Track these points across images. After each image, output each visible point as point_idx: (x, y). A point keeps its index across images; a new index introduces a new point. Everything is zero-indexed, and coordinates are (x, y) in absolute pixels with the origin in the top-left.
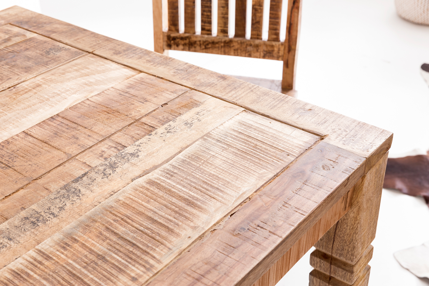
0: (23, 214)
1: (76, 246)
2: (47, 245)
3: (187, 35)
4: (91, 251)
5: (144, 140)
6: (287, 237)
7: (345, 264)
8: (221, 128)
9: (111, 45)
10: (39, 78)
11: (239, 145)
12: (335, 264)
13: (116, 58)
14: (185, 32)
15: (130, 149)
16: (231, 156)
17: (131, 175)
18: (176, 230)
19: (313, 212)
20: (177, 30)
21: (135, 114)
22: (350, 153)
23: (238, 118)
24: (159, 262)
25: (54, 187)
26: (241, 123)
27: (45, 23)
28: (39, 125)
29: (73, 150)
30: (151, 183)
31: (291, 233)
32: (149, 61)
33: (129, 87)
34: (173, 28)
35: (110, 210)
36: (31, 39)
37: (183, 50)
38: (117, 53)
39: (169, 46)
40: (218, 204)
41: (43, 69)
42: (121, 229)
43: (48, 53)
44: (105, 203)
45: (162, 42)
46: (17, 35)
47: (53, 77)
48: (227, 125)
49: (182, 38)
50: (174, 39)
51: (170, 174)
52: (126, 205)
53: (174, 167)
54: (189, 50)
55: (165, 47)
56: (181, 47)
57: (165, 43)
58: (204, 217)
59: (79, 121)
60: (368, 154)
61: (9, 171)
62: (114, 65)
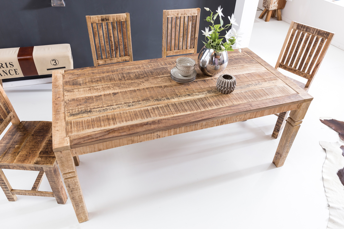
0: (240, 86)
1: (247, 93)
2: (242, 91)
3: (285, 65)
4: (249, 95)
5: (264, 82)
6: (281, 104)
7: (294, 121)
8: (279, 85)
9: (265, 63)
10: (248, 65)
11: (281, 89)
12: (292, 120)
13: (265, 66)
14: (285, 64)
15: (260, 83)
16: (278, 90)
17: (259, 87)
18: (263, 97)
19: (288, 103)
20: (283, 63)
21: (264, 78)
22: (301, 97)
23: (284, 85)
24: (259, 99)
25: (246, 84)
26: (284, 86)
27: (252, 54)
28: (246, 74)
29: (250, 80)
30: (262, 89)
31: (282, 104)
32: (271, 69)
33: (265, 73)
34: (282, 62)
35: (254, 91)
36: (248, 57)
37: (283, 69)
38: (265, 65)
39: (280, 67)
40: (272, 96)
41: (249, 64)
42: (254, 94)
43: (251, 61)
44: (253, 89)
45: (278, 65)
46: (246, 55)
47: (251, 66)
48: (281, 85)
49: (284, 66)
50: (282, 65)
51: (266, 89)
52: (256, 91)
53: (267, 88)
54: (284, 69)
55: (278, 66)
56: (283, 68)
57: (279, 66)
58: (269, 97)
59: (253, 76)
60: (305, 99)
61: (239, 79)
62: (264, 67)
